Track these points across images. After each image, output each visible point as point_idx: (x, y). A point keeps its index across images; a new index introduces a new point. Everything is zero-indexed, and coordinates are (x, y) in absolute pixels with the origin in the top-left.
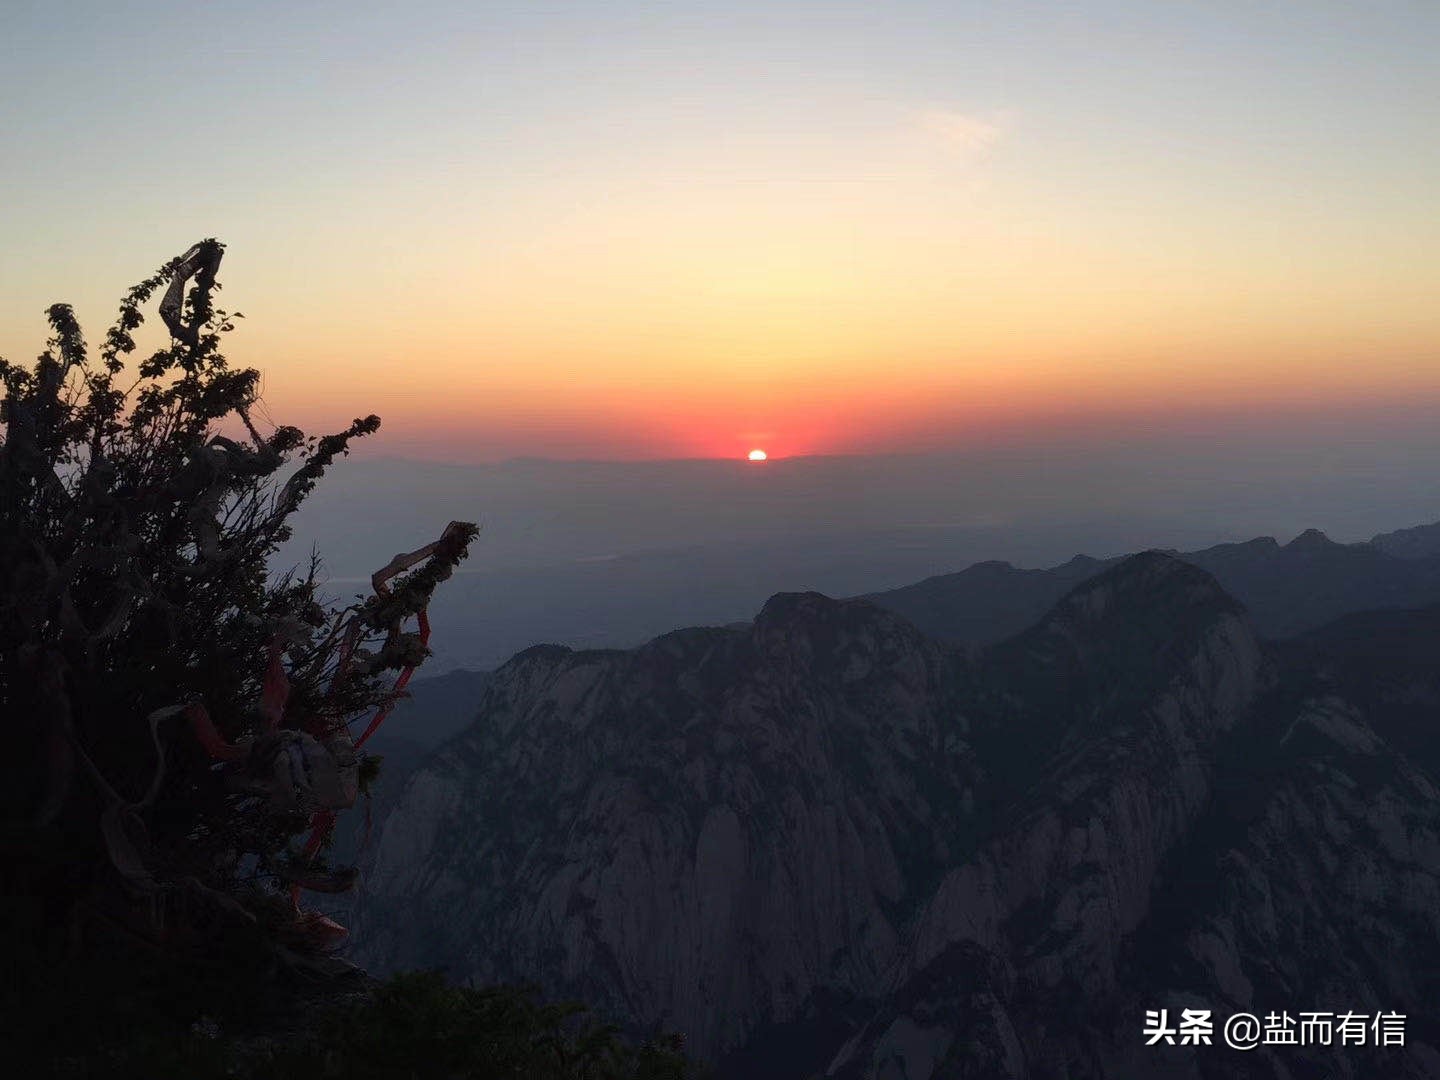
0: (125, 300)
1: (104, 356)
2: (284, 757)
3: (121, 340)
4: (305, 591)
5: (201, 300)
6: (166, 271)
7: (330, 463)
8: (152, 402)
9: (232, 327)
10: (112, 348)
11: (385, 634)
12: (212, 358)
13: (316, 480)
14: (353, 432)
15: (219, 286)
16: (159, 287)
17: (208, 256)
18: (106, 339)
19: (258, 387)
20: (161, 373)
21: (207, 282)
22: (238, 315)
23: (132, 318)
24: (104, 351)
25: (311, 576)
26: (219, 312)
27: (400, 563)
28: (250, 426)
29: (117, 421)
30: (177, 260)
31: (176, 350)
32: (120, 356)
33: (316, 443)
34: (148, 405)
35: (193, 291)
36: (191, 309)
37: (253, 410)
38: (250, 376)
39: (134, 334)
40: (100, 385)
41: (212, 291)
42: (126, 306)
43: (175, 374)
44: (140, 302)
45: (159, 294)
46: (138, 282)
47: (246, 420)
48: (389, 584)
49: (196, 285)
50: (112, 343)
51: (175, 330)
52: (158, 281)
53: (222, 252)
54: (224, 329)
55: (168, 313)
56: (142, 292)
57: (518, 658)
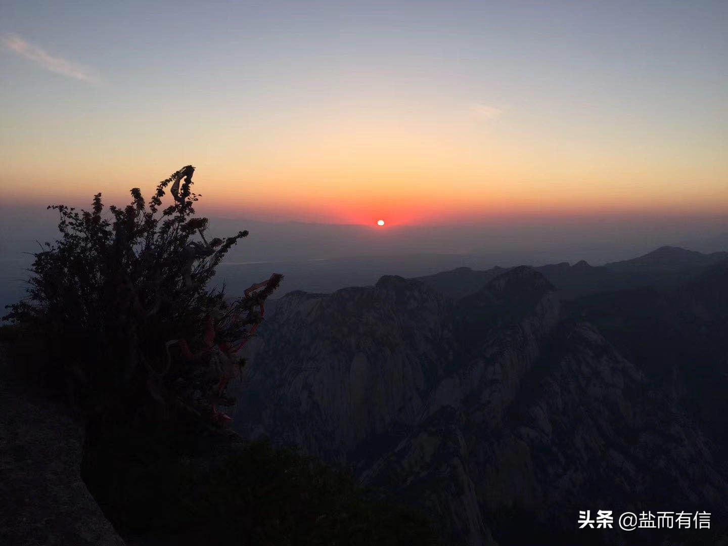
0: (158, 186)
1: (150, 206)
2: (213, 359)
3: (156, 201)
4: (220, 296)
5: (186, 188)
6: (174, 176)
7: (230, 248)
8: (168, 225)
9: (197, 200)
10: (153, 203)
11: (248, 312)
12: (189, 209)
13: (225, 254)
14: (238, 237)
15: (193, 183)
16: (171, 182)
17: (188, 171)
18: (151, 200)
19: (207, 225)
20: (171, 214)
21: (188, 181)
22: (200, 195)
23: (161, 193)
24: (150, 205)
25: (223, 291)
26: (193, 194)
27: (254, 287)
28: (204, 238)
29: (155, 231)
30: (178, 172)
31: (177, 206)
32: (156, 206)
33: (225, 240)
34: (166, 227)
35: (183, 185)
36: (182, 191)
37: (205, 232)
38: (204, 221)
39: (161, 198)
40: (148, 217)
41: (190, 185)
42: (159, 188)
43: (176, 214)
44: (164, 187)
45: (171, 184)
46: (164, 180)
47: (202, 236)
48: (250, 294)
49: (185, 183)
50: (153, 201)
51: (176, 198)
52: (170, 180)
53: (194, 170)
54: (195, 200)
55: (174, 191)
56: (165, 183)
57: (288, 295)
